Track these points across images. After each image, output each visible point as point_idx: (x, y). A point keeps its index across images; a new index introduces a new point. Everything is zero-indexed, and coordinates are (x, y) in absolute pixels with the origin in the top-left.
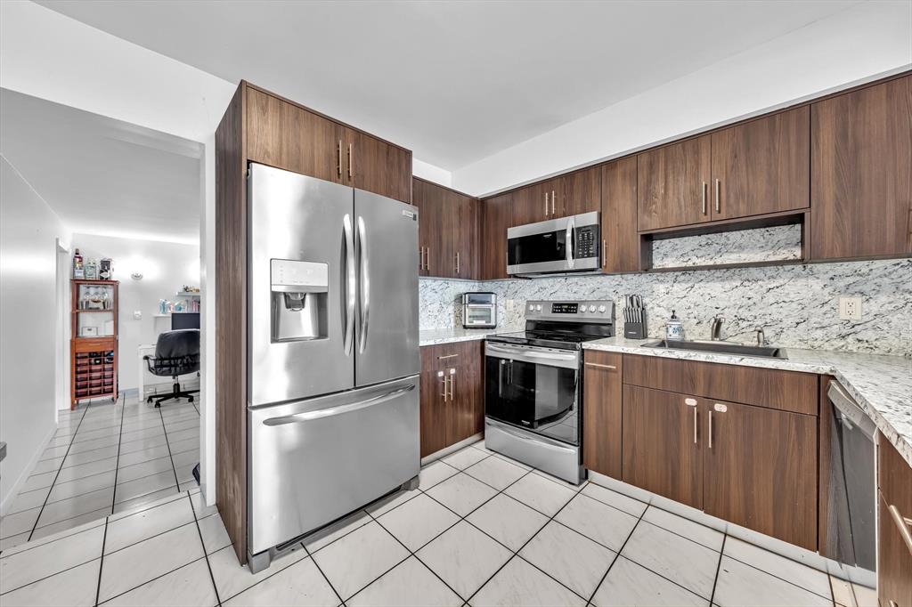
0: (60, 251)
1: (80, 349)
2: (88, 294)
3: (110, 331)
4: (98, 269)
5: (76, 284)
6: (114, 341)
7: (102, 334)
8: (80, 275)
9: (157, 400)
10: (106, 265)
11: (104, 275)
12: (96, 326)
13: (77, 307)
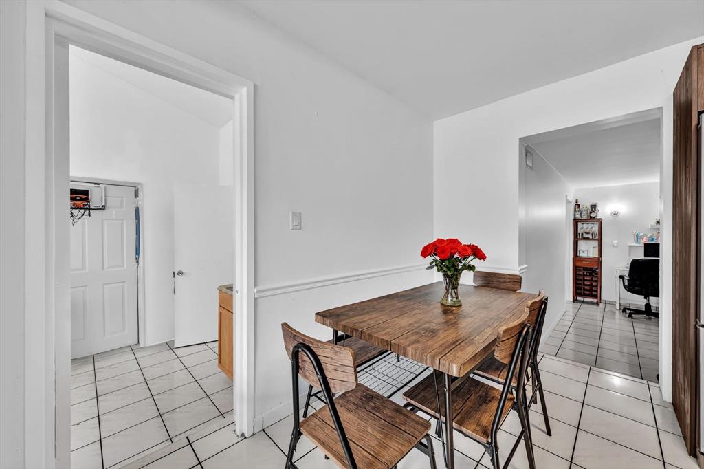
0: (568, 202)
1: (578, 264)
2: (583, 228)
3: (596, 255)
4: (589, 211)
5: (576, 222)
6: (598, 261)
7: (591, 255)
8: (578, 216)
9: (631, 313)
10: (593, 207)
11: (593, 215)
12: (588, 250)
13: (577, 237)
